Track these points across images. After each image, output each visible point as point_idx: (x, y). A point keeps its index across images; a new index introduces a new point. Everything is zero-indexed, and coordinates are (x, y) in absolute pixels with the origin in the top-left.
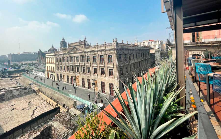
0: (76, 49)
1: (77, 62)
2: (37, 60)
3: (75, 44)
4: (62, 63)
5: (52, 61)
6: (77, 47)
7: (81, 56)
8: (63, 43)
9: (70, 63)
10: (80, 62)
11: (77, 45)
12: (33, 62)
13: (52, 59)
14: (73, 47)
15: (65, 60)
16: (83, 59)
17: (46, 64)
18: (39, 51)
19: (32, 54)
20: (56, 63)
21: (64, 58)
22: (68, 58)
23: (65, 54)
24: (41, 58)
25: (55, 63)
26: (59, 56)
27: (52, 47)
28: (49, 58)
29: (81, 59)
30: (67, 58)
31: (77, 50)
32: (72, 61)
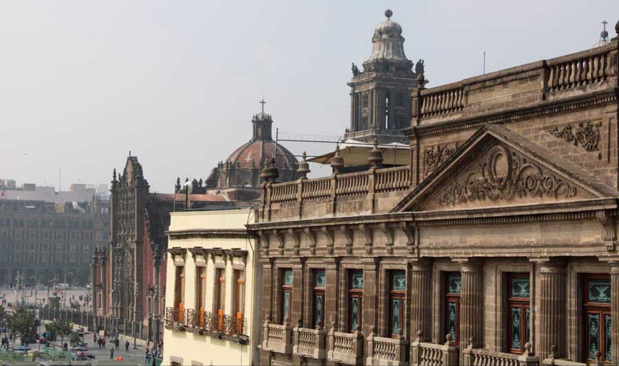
0: (502, 165)
1: (507, 347)
2: (98, 286)
3: (501, 97)
4: (324, 346)
5: (228, 310)
6: (515, 129)
7: (561, 264)
8: (383, 90)
9: (414, 354)
10: (546, 347)
11: (526, 114)
12: (55, 301)
13: (228, 276)
14: (466, 135)
15: (368, 310)
16: (584, 311)
17: (168, 335)
18: (120, 172)
19: (61, 209)
20: (259, 338)
21: (352, 274)
22: (401, 286)
23: (371, 229)
24: (131, 259)
25: (248, 331)
26: (306, 243)
27: (256, 137)
28: (200, 270)
29: (557, 308)
30: (391, 273)
31: (515, 183)
32: (446, 325)
